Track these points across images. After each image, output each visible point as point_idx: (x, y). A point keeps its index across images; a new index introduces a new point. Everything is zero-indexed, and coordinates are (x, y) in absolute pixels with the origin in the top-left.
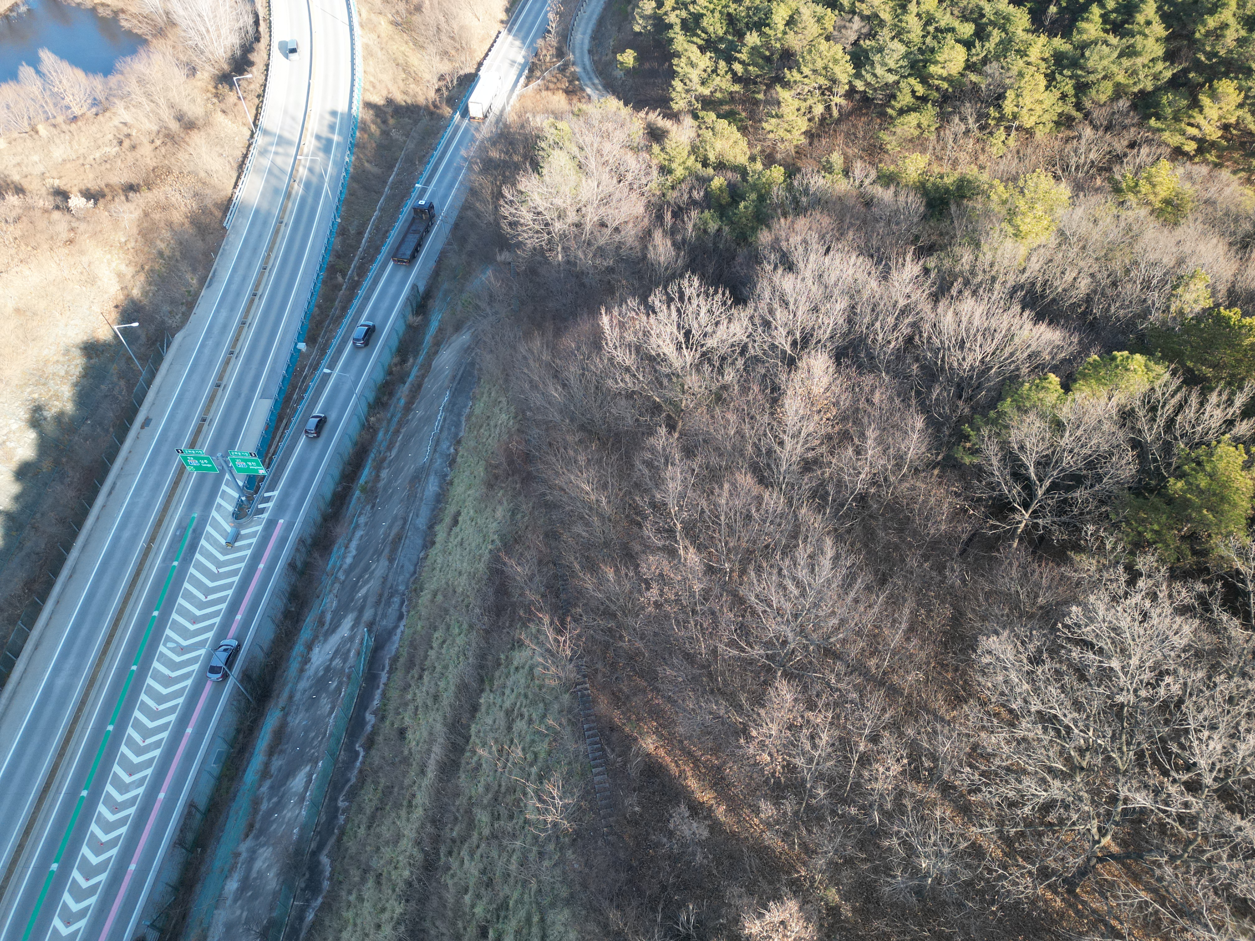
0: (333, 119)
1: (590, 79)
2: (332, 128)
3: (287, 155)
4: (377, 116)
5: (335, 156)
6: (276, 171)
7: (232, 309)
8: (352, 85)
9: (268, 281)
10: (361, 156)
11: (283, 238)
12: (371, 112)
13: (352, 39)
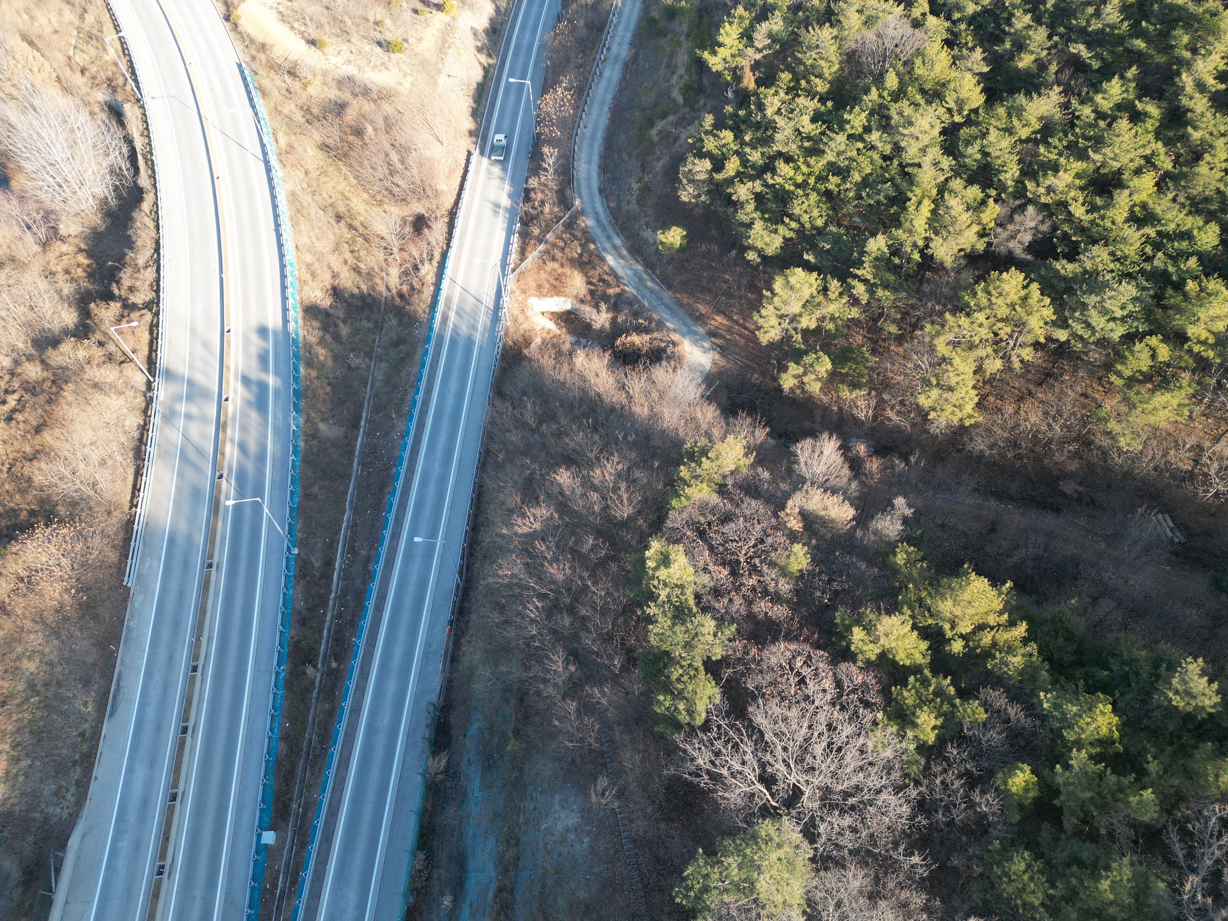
0: (262, 343)
1: (609, 238)
2: (263, 359)
3: (204, 419)
4: (325, 328)
5: (275, 417)
6: (192, 454)
7: (153, 763)
8: (283, 277)
9: (202, 693)
10: (313, 415)
11: (216, 595)
12: (316, 324)
13: (272, 188)
